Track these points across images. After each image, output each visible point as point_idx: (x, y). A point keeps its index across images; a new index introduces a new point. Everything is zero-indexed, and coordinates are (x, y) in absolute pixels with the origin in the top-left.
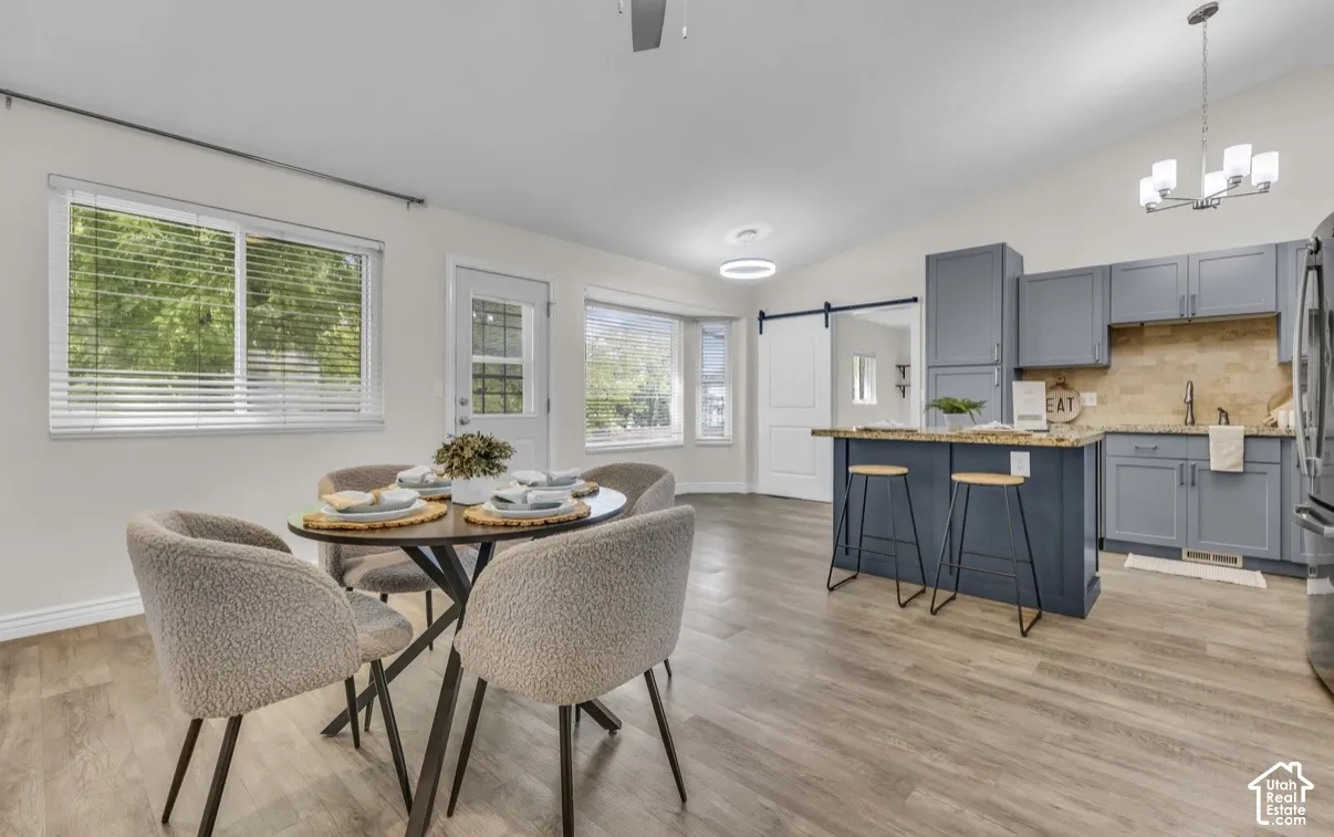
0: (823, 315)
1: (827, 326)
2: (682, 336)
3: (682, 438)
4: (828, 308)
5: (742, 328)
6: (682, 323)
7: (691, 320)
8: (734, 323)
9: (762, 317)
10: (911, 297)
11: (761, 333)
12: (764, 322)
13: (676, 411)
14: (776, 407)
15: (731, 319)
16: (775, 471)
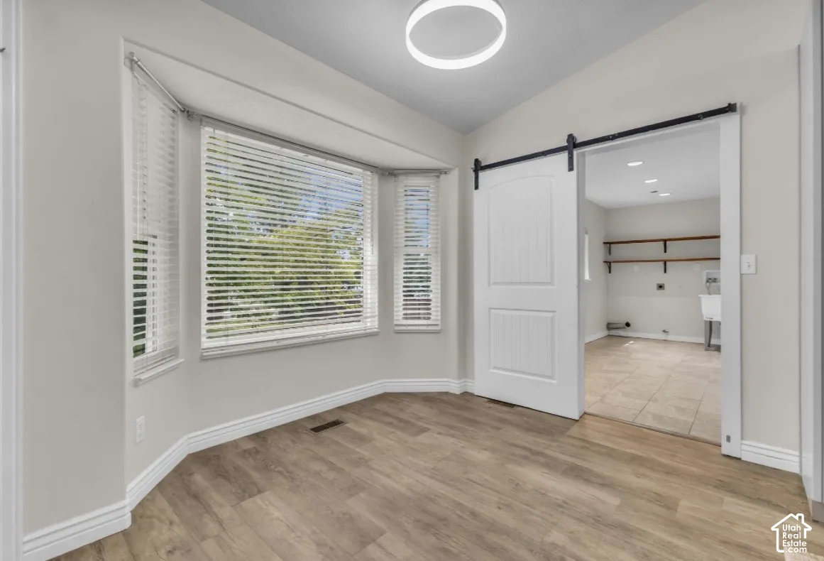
0: (565, 155)
1: (571, 169)
2: (376, 193)
3: (376, 324)
4: (572, 144)
5: (451, 182)
6: (376, 177)
7: (388, 173)
8: (443, 176)
9: (479, 167)
10: (724, 105)
11: (477, 187)
12: (482, 174)
13: (369, 290)
14: (495, 283)
15: (438, 172)
16: (495, 368)
